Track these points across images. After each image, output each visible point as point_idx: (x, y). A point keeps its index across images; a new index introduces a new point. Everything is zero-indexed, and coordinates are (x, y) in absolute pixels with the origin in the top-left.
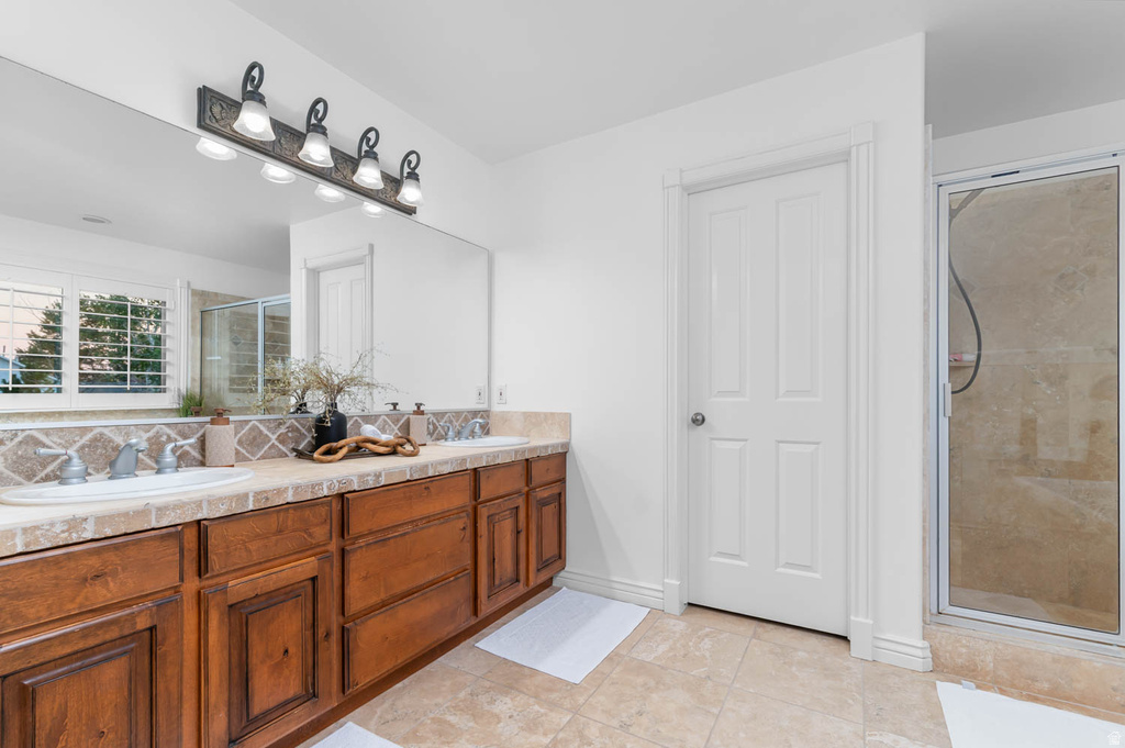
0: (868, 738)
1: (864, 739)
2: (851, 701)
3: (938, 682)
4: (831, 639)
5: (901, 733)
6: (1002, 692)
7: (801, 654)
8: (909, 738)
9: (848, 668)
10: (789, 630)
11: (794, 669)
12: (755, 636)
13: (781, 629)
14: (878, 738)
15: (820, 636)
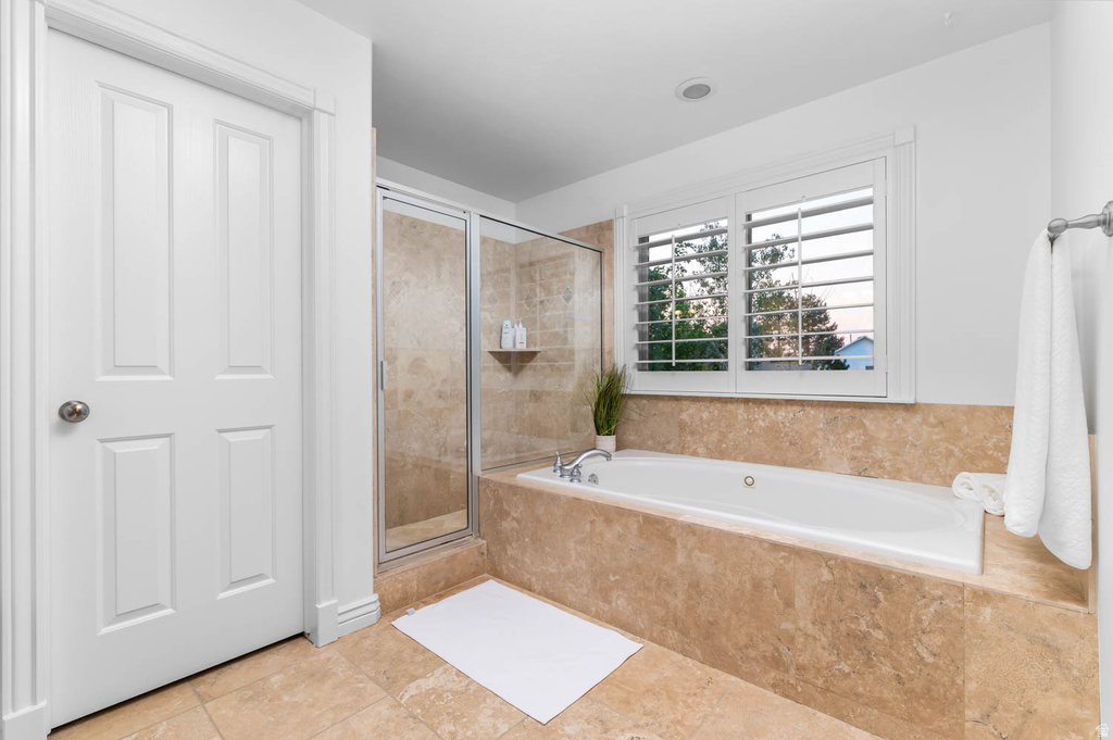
0: (403, 702)
1: (400, 705)
2: (361, 685)
3: (393, 623)
4: (287, 646)
5: (414, 678)
6: (426, 603)
7: (276, 679)
8: (421, 677)
9: (329, 659)
10: (236, 665)
11: (286, 698)
12: (203, 699)
13: (226, 670)
14: (407, 696)
15: (273, 650)
